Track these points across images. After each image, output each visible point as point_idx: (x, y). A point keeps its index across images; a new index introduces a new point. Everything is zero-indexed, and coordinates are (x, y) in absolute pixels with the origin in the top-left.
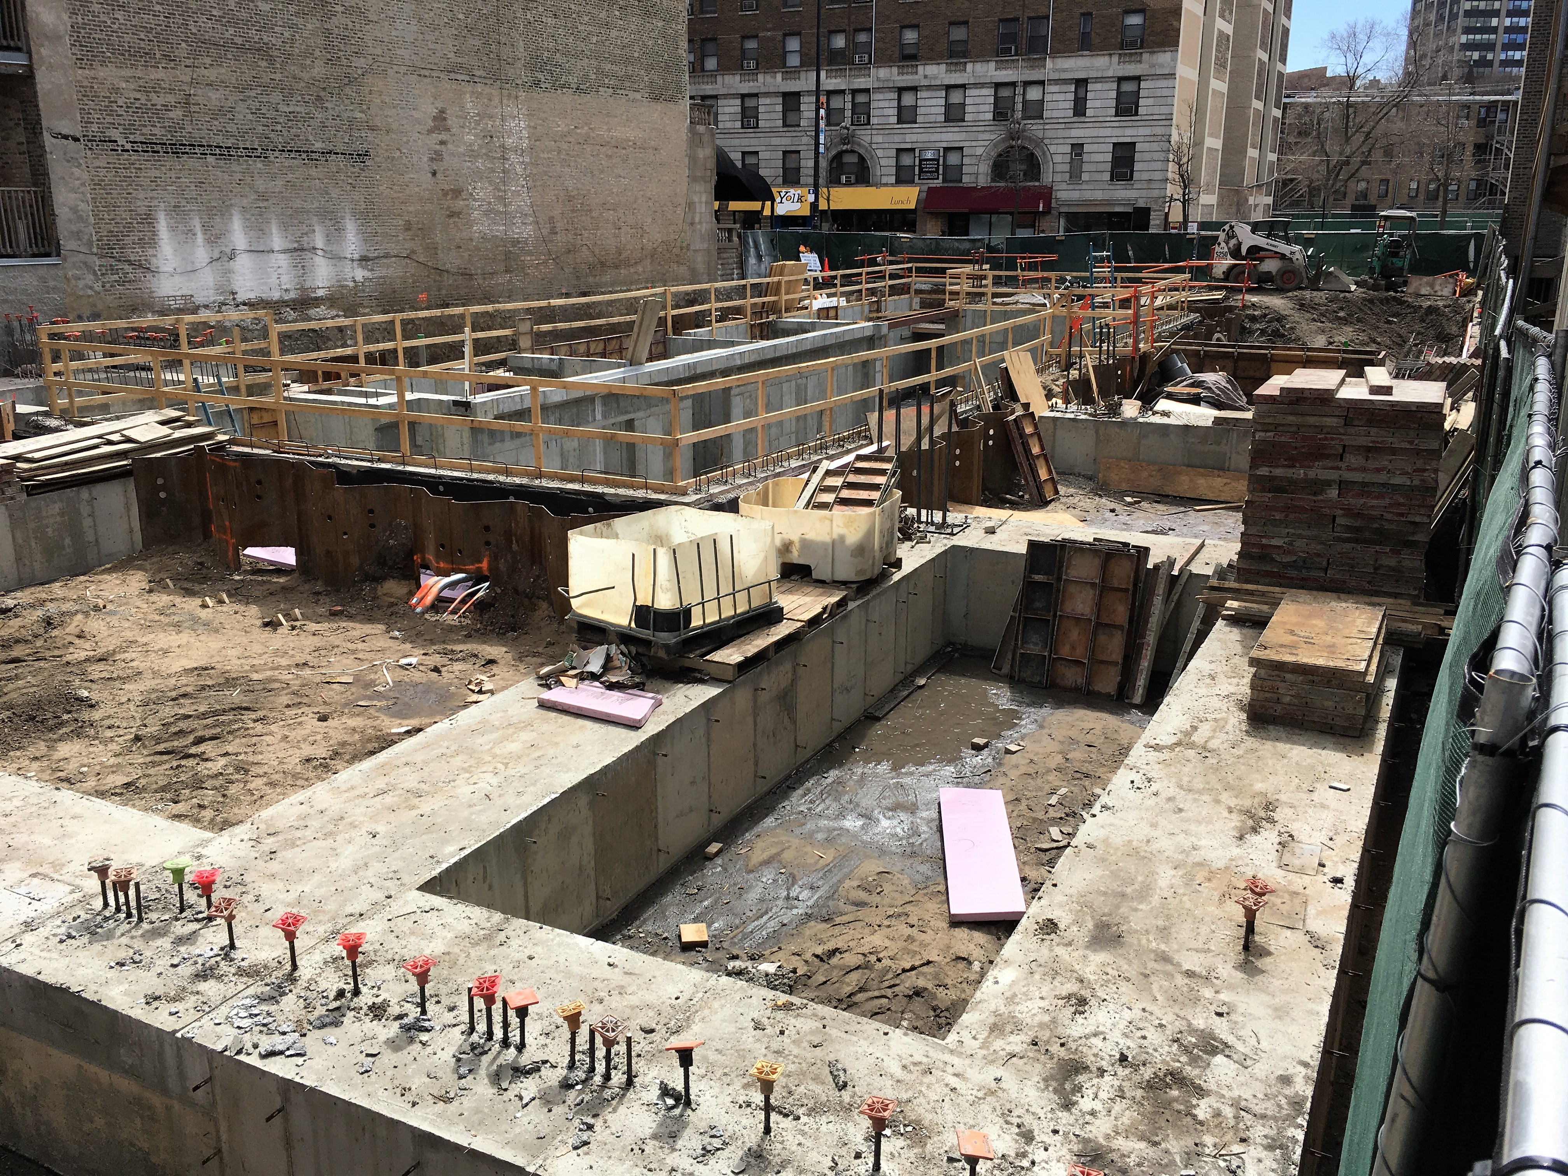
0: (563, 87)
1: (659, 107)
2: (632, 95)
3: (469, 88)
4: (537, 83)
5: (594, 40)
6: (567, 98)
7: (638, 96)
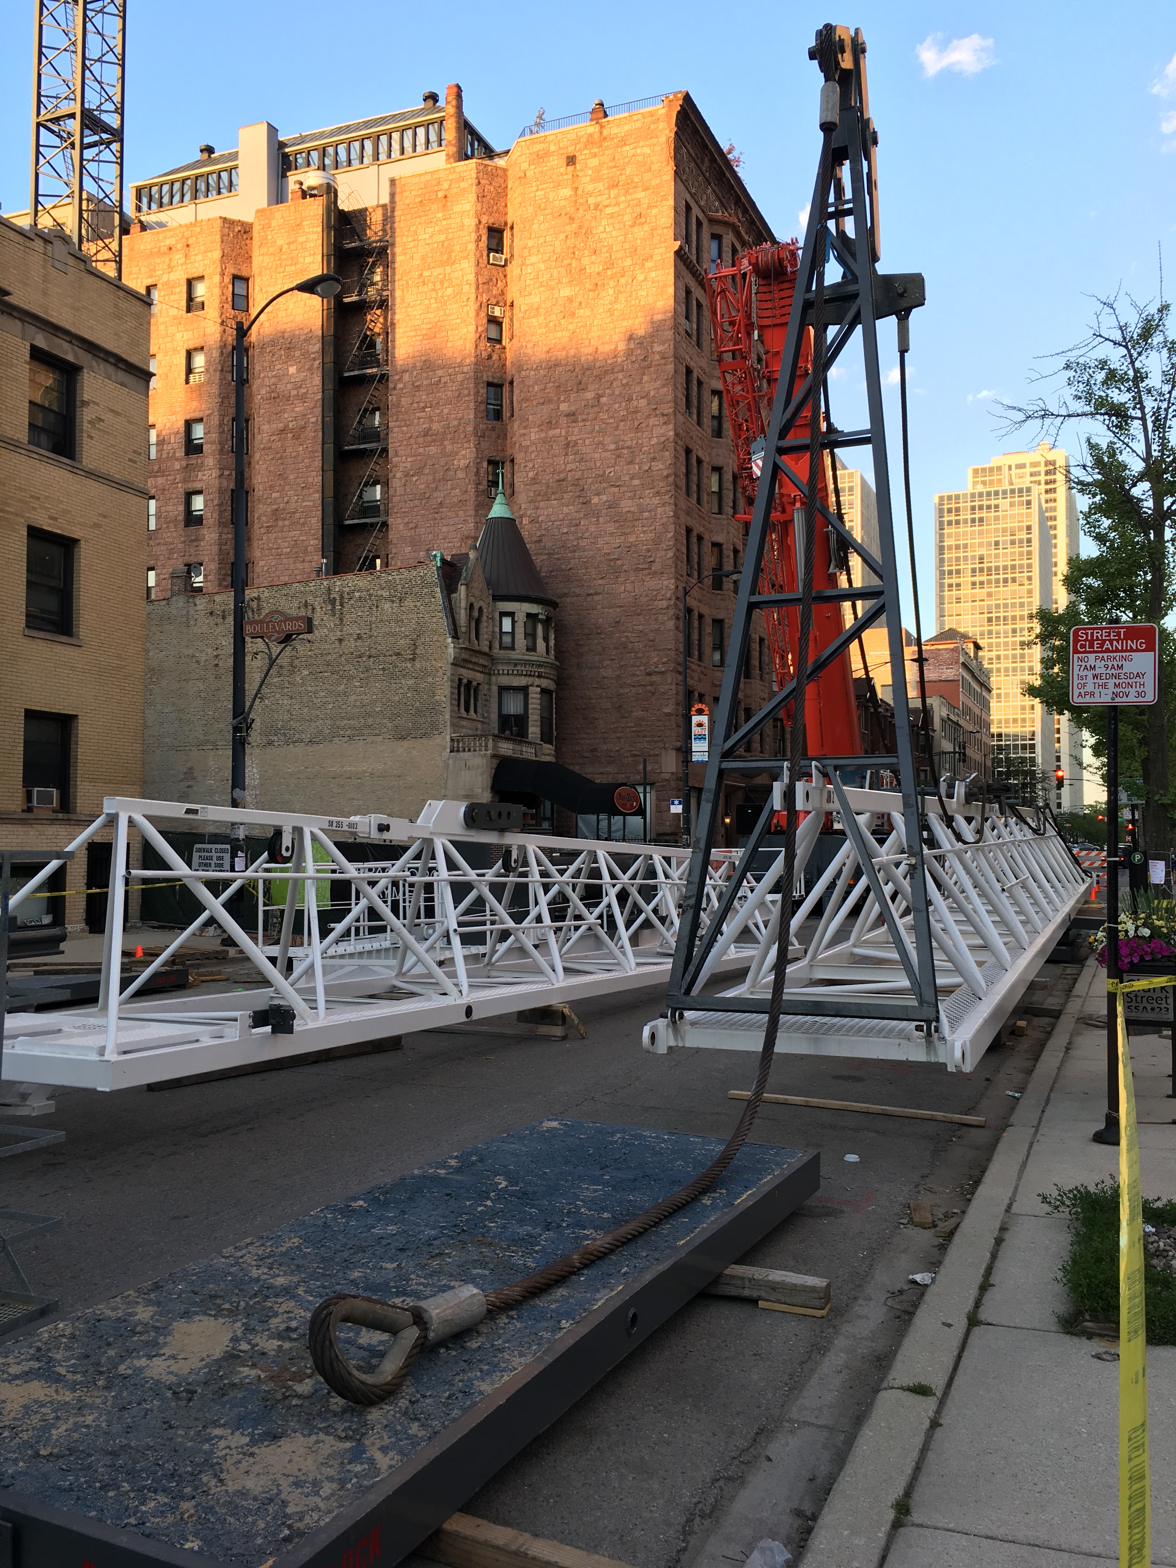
0: (296, 742)
1: (406, 743)
2: (370, 739)
3: (212, 753)
4: (270, 743)
5: (330, 706)
6: (300, 749)
7: (380, 738)
